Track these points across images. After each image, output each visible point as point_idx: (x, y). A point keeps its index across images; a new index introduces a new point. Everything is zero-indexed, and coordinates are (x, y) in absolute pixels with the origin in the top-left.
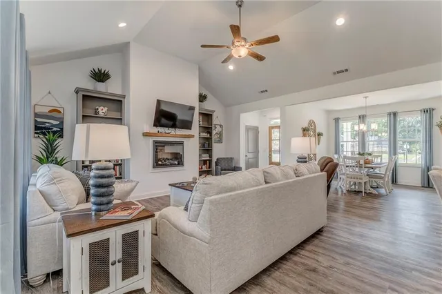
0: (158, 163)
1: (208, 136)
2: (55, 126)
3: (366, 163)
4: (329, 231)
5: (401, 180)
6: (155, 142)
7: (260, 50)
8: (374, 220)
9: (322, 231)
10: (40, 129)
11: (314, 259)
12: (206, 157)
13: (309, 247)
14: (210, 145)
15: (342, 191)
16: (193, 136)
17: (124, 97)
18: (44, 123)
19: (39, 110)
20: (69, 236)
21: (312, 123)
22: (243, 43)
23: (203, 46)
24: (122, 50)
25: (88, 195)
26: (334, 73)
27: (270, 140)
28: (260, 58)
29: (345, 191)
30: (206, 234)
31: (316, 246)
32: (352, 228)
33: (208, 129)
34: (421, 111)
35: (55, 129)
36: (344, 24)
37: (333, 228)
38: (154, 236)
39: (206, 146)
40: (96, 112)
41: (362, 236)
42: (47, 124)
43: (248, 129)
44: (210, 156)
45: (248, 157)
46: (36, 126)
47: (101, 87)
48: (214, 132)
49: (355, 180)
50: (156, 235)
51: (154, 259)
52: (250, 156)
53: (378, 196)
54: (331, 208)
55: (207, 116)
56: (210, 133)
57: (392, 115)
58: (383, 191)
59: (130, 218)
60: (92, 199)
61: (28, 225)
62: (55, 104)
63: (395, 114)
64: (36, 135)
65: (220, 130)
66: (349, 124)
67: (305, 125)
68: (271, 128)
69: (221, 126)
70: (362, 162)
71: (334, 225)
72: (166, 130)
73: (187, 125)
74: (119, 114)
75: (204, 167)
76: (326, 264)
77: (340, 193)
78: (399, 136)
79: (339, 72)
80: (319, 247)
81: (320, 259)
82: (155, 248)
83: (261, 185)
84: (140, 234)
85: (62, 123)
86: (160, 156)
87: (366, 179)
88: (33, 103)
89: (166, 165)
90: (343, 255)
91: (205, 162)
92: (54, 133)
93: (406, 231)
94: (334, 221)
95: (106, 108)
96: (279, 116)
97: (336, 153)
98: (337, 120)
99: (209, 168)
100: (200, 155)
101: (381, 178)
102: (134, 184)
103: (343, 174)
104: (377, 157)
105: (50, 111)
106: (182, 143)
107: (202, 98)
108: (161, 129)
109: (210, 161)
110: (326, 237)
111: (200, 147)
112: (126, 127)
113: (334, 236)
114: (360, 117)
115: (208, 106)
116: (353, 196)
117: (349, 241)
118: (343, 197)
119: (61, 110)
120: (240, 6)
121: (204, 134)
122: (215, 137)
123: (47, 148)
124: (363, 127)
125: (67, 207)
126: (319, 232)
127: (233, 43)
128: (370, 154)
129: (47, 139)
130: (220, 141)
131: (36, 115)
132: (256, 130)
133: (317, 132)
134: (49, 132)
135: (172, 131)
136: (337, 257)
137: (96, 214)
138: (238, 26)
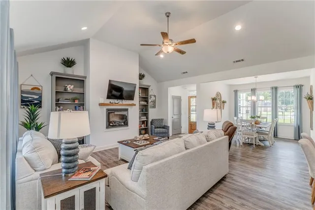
0: (110, 124)
1: (146, 103)
2: (36, 99)
3: (256, 123)
4: (230, 177)
5: (280, 135)
6: (108, 110)
7: (182, 47)
8: (261, 168)
9: (225, 178)
10: (25, 102)
11: (220, 201)
12: (144, 118)
13: (217, 191)
14: (147, 110)
15: (240, 144)
16: (135, 105)
17: (86, 78)
18: (28, 97)
19: (24, 88)
20: (46, 197)
21: (218, 94)
22: (170, 43)
23: (142, 45)
24: (84, 44)
25: (59, 156)
26: (234, 62)
27: (189, 106)
28: (182, 52)
29: (241, 144)
30: (144, 193)
31: (221, 190)
32: (246, 175)
33: (145, 99)
34: (294, 86)
35: (36, 102)
36: (241, 30)
37: (233, 175)
38: (107, 187)
39: (144, 111)
40: (66, 89)
41: (253, 181)
42: (30, 98)
43: (174, 98)
44: (147, 118)
45: (174, 118)
46: (22, 100)
47: (69, 71)
48: (150, 101)
49: (249, 136)
50: (109, 186)
51: (107, 203)
52: (175, 117)
53: (264, 148)
54: (232, 158)
55: (145, 90)
56: (147, 101)
57: (274, 89)
58: (267, 143)
59: (89, 179)
60: (62, 159)
61: (16, 182)
62: (36, 84)
63: (276, 88)
64: (22, 107)
65: (154, 99)
66: (245, 94)
67: (214, 96)
68: (190, 97)
69: (155, 96)
70: (253, 123)
71: (233, 172)
72: (116, 101)
73: (131, 97)
74: (82, 89)
75: (142, 125)
76: (228, 205)
77: (238, 145)
78: (279, 99)
79: (237, 61)
80: (224, 191)
81: (224, 201)
82: (108, 196)
83: (182, 151)
84: (97, 190)
85: (41, 97)
86: (111, 120)
87: (256, 135)
88: (20, 83)
89: (116, 126)
90: (240, 197)
91: (143, 122)
92: (35, 105)
93: (283, 176)
94: (234, 169)
95: (73, 86)
96: (196, 89)
97: (235, 116)
98: (236, 92)
99: (146, 126)
100: (140, 118)
101: (267, 134)
102: (92, 147)
103: (241, 131)
104: (264, 118)
105: (32, 89)
106: (127, 110)
107: (141, 77)
108: (112, 101)
109: (147, 121)
110: (229, 182)
111: (140, 112)
112: (87, 112)
113: (233, 182)
114: (252, 90)
115: (146, 82)
116: (247, 147)
117: (244, 185)
118: (241, 148)
119: (40, 88)
120: (168, 16)
121: (143, 102)
122: (150, 104)
123: (30, 116)
124: (254, 98)
125: (44, 168)
126: (223, 179)
127: (163, 43)
128: (259, 117)
129: (30, 110)
130: (154, 107)
131: (22, 92)
132: (179, 99)
133: (222, 100)
134: (31, 104)
135: (120, 102)
136: (236, 199)
137: (65, 176)
138: (166, 33)
